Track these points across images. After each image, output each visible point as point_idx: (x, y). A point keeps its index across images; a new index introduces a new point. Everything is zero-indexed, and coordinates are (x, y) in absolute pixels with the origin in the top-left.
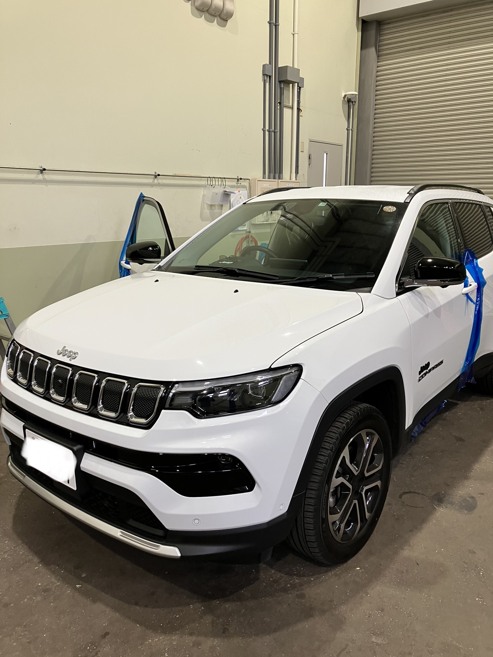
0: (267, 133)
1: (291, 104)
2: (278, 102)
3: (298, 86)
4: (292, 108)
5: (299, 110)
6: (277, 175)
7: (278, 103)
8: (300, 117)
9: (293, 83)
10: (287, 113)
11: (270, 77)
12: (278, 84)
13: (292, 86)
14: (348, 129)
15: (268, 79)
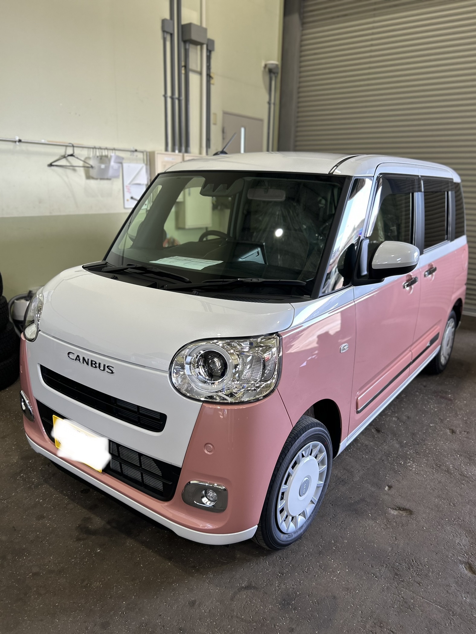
0: (169, 101)
1: (199, 69)
2: (183, 65)
3: (207, 49)
4: (201, 73)
5: (209, 76)
6: (183, 149)
7: (182, 67)
8: (211, 85)
9: (201, 44)
10: (194, 79)
11: (172, 35)
12: (182, 44)
13: (199, 47)
14: (269, 103)
15: (168, 38)
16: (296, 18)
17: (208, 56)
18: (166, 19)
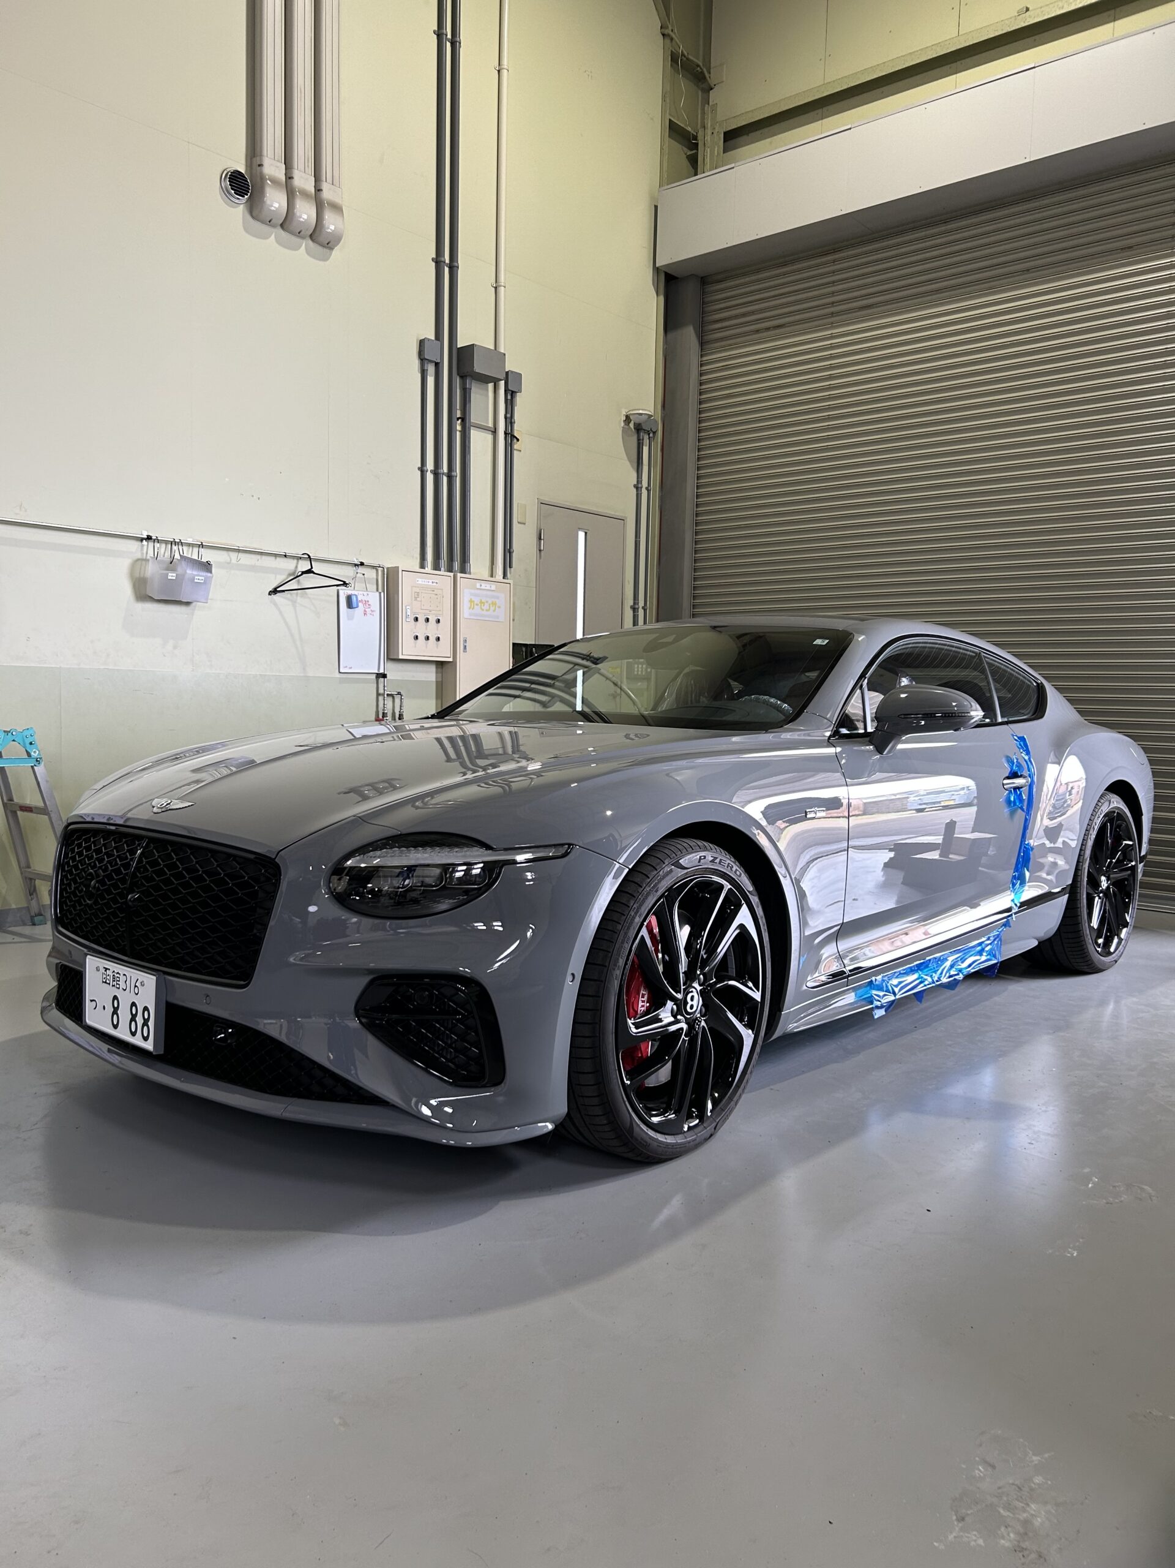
0: (430, 478)
1: (490, 424)
2: (459, 416)
3: (507, 389)
4: (494, 432)
5: (510, 436)
6: (456, 565)
7: (458, 419)
8: (515, 453)
9: (495, 381)
10: (480, 442)
11: (437, 365)
12: (458, 381)
13: (491, 386)
14: (638, 487)
15: (431, 369)
16: (688, 335)
17: (509, 402)
18: (429, 340)
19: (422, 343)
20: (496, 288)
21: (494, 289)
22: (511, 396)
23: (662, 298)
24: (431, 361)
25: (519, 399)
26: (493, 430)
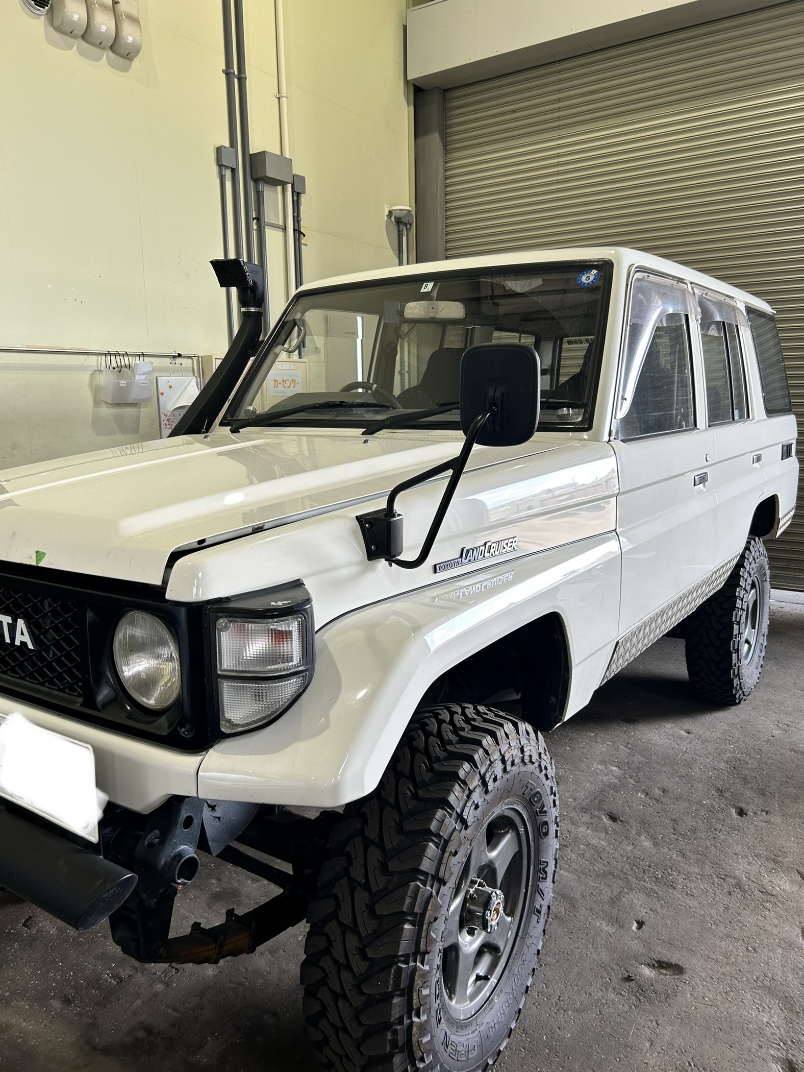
1: (281, 223)
2: (254, 216)
3: (293, 191)
4: (285, 229)
5: (298, 232)
7: (254, 219)
8: (303, 247)
9: (283, 184)
10: (273, 238)
11: (234, 171)
12: (251, 185)
13: (279, 188)
15: (228, 174)
16: (435, 139)
17: (295, 202)
18: (225, 147)
19: (219, 150)
20: (279, 98)
21: (277, 99)
22: (297, 195)
23: (412, 108)
24: (227, 167)
25: (303, 198)
26: (283, 228)
